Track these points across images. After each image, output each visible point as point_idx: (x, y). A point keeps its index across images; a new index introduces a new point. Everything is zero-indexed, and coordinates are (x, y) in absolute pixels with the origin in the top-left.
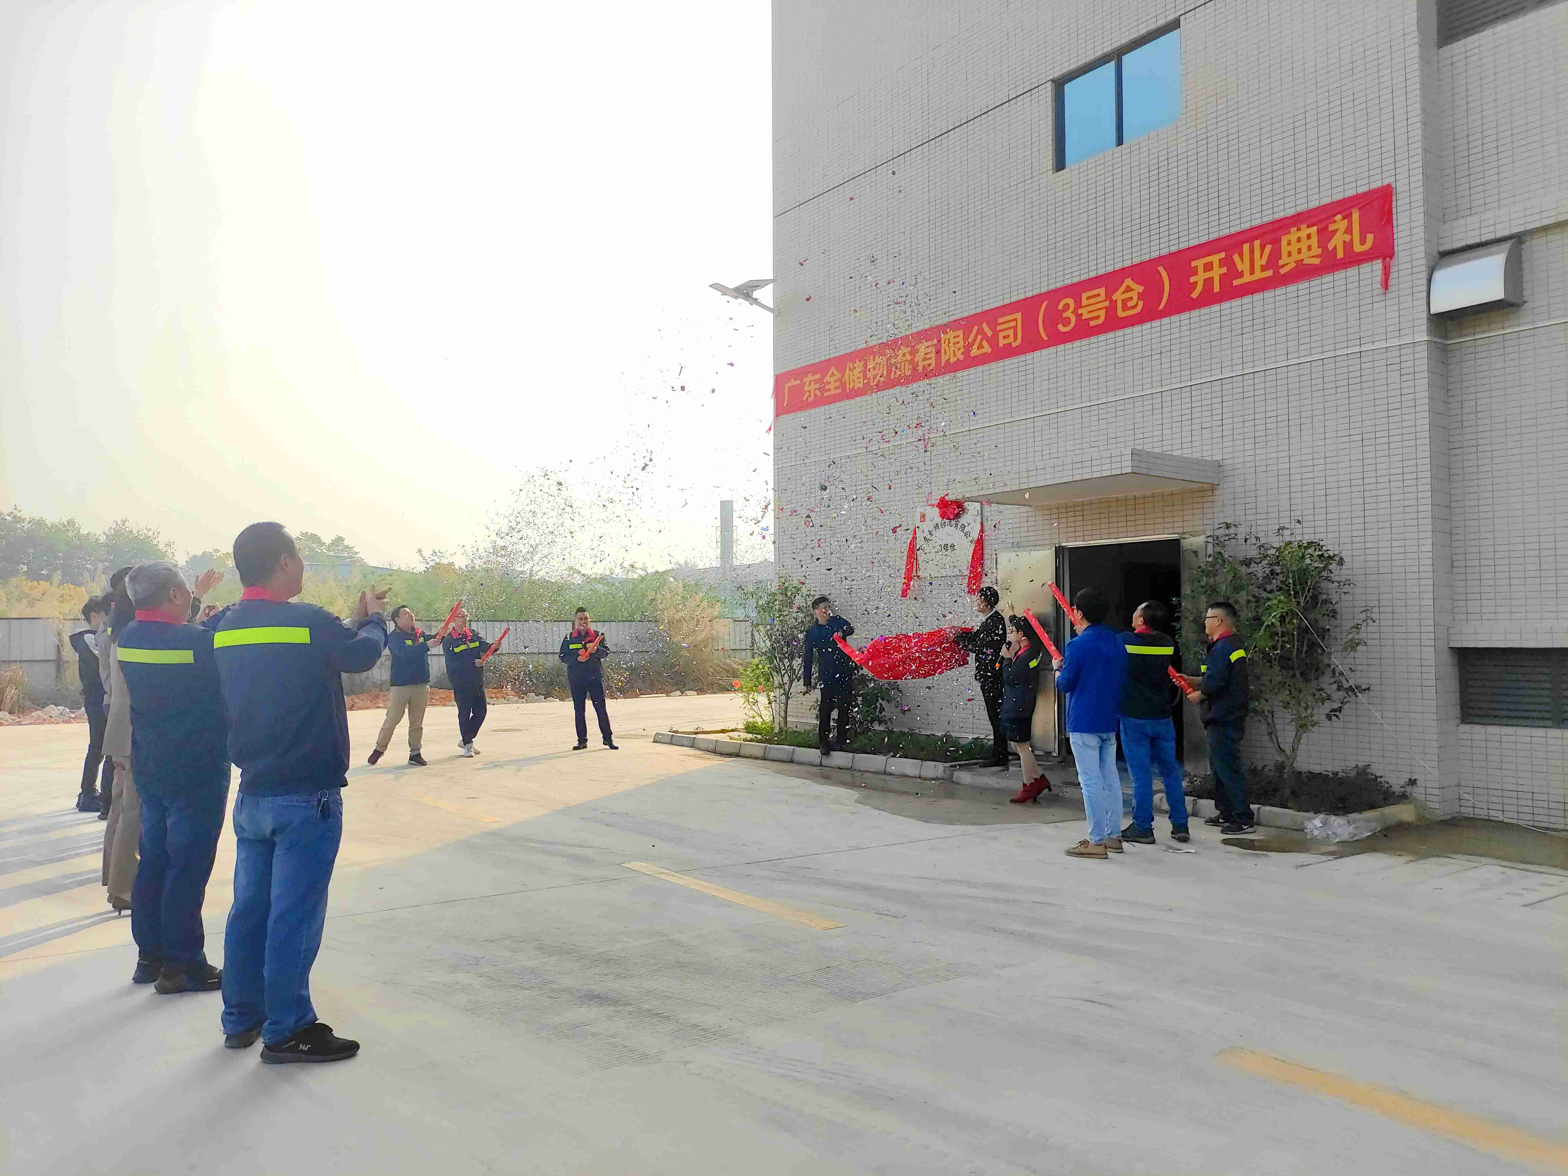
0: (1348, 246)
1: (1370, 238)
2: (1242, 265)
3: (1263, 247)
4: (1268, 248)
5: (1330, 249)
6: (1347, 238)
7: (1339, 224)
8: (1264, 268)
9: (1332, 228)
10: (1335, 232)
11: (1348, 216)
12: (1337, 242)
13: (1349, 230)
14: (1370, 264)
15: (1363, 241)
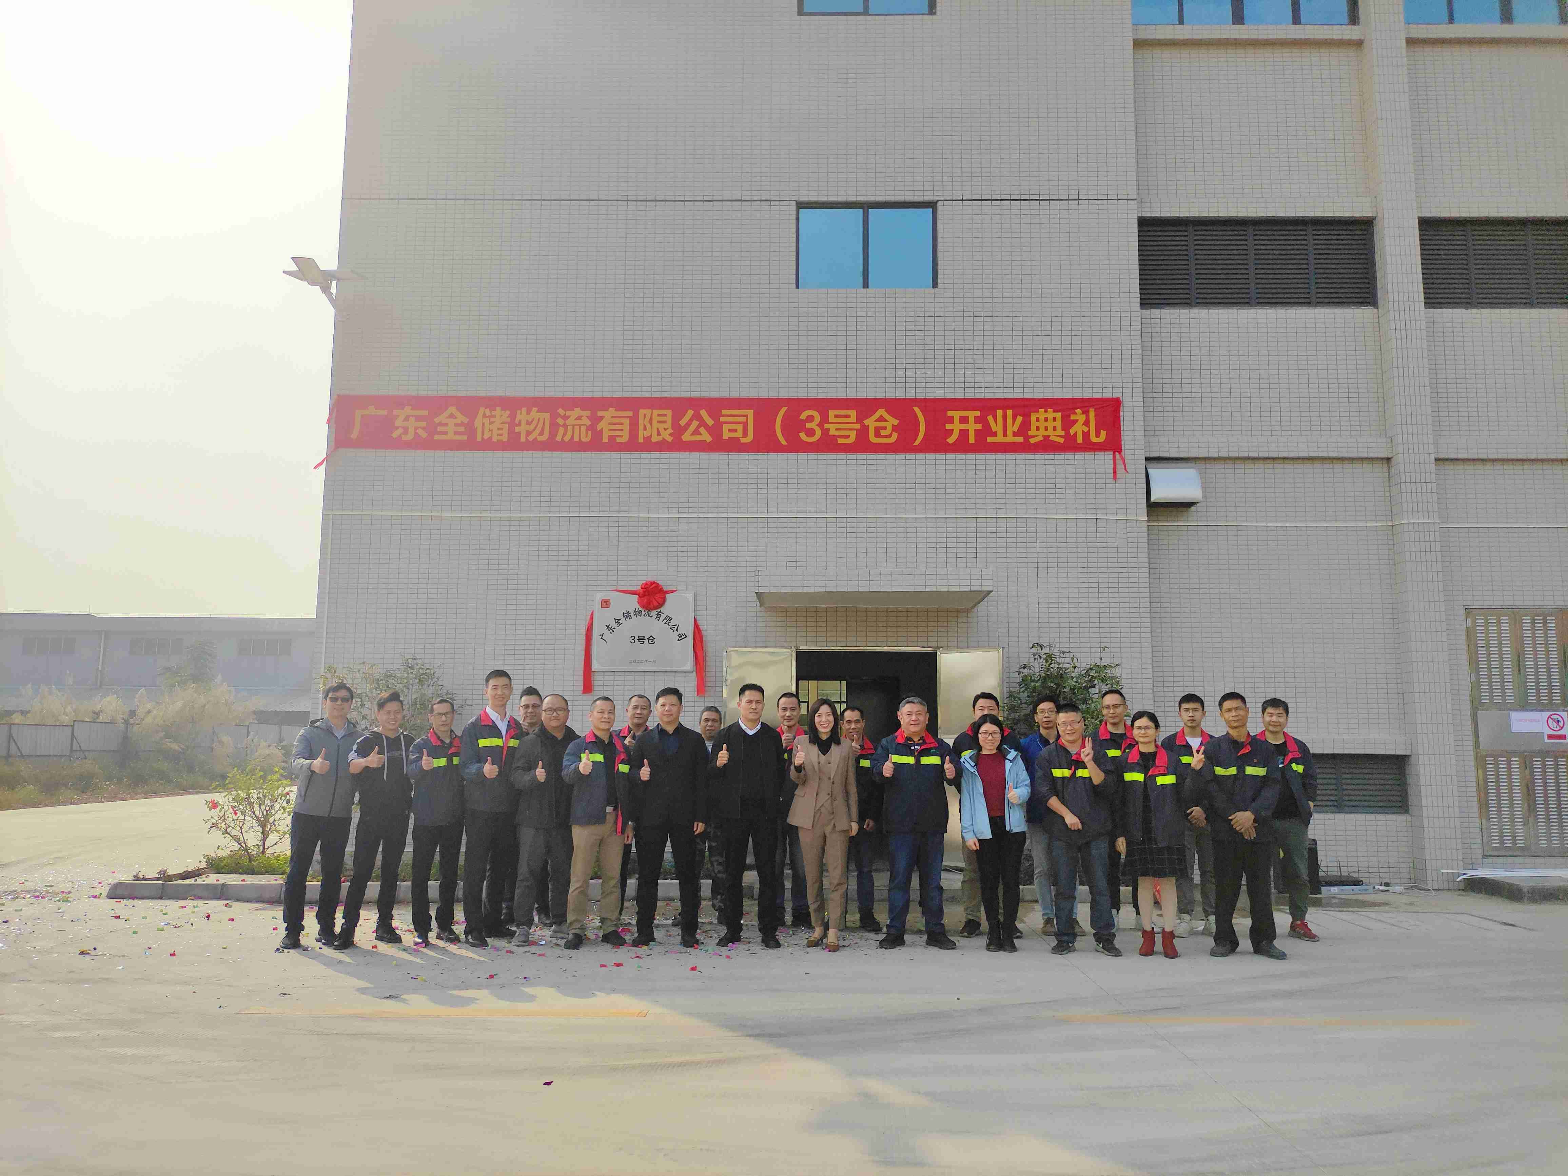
0: (1086, 435)
1: (1103, 434)
2: (997, 427)
3: (1014, 418)
4: (1019, 419)
5: (1072, 434)
6: (1086, 429)
7: (1079, 416)
8: (1015, 434)
9: (1073, 417)
10: (1075, 422)
11: (1086, 413)
12: (1078, 429)
13: (1086, 423)
14: (1103, 453)
15: (1098, 435)
